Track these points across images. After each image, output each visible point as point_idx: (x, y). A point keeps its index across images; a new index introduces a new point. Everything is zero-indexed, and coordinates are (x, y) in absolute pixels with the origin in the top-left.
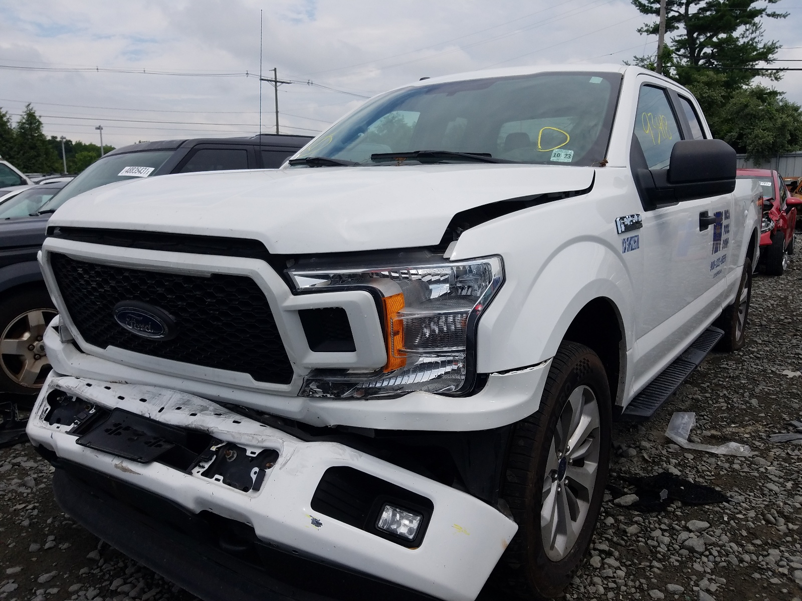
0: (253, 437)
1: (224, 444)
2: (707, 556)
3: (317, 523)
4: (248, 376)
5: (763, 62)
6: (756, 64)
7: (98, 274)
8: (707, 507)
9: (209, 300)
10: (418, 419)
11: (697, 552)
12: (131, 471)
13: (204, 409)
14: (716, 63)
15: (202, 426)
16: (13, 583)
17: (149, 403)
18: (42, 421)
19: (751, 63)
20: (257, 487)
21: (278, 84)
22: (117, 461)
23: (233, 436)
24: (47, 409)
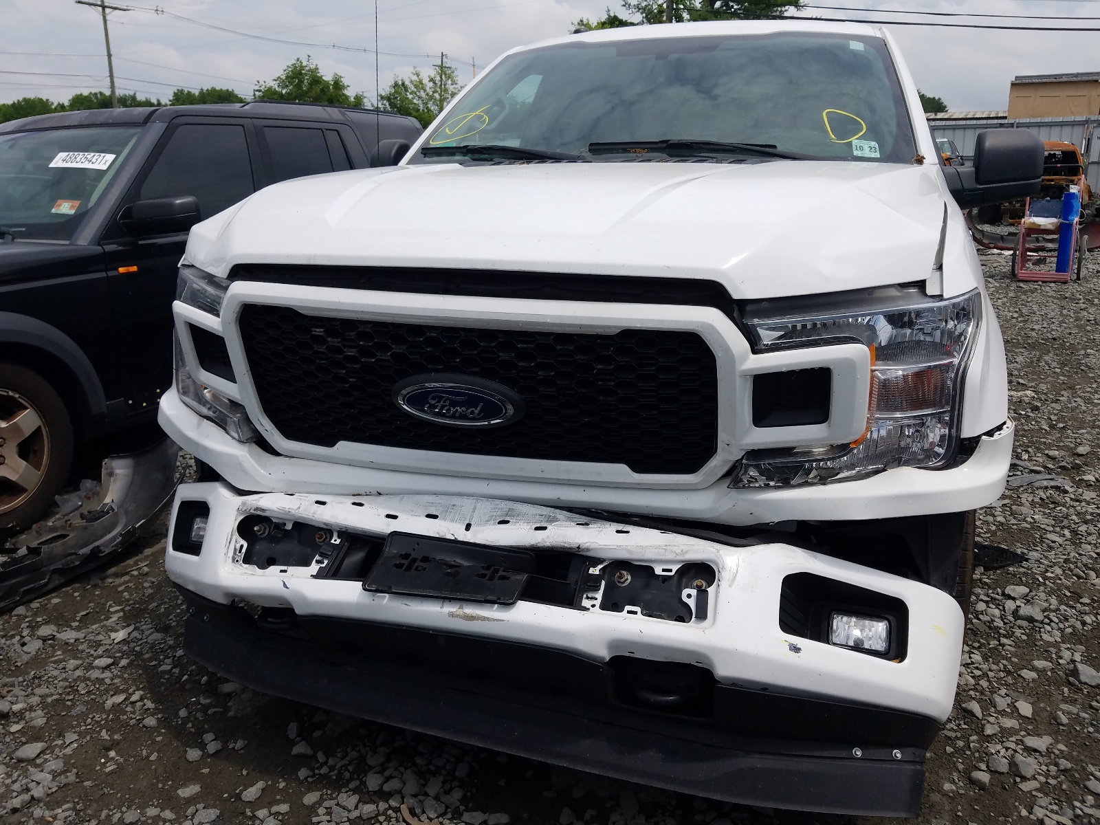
0: (666, 550)
1: (605, 564)
2: (1048, 624)
3: (796, 649)
4: (623, 468)
5: (793, 7)
6: (786, 11)
8: (1011, 569)
9: (600, 367)
10: (910, 502)
11: (1037, 621)
12: (484, 619)
13: (552, 520)
14: (735, 7)
15: (565, 543)
16: (204, 808)
17: (445, 519)
18: (241, 565)
19: (779, 9)
20: (702, 615)
21: (107, 10)
22: (449, 608)
24: (242, 546)
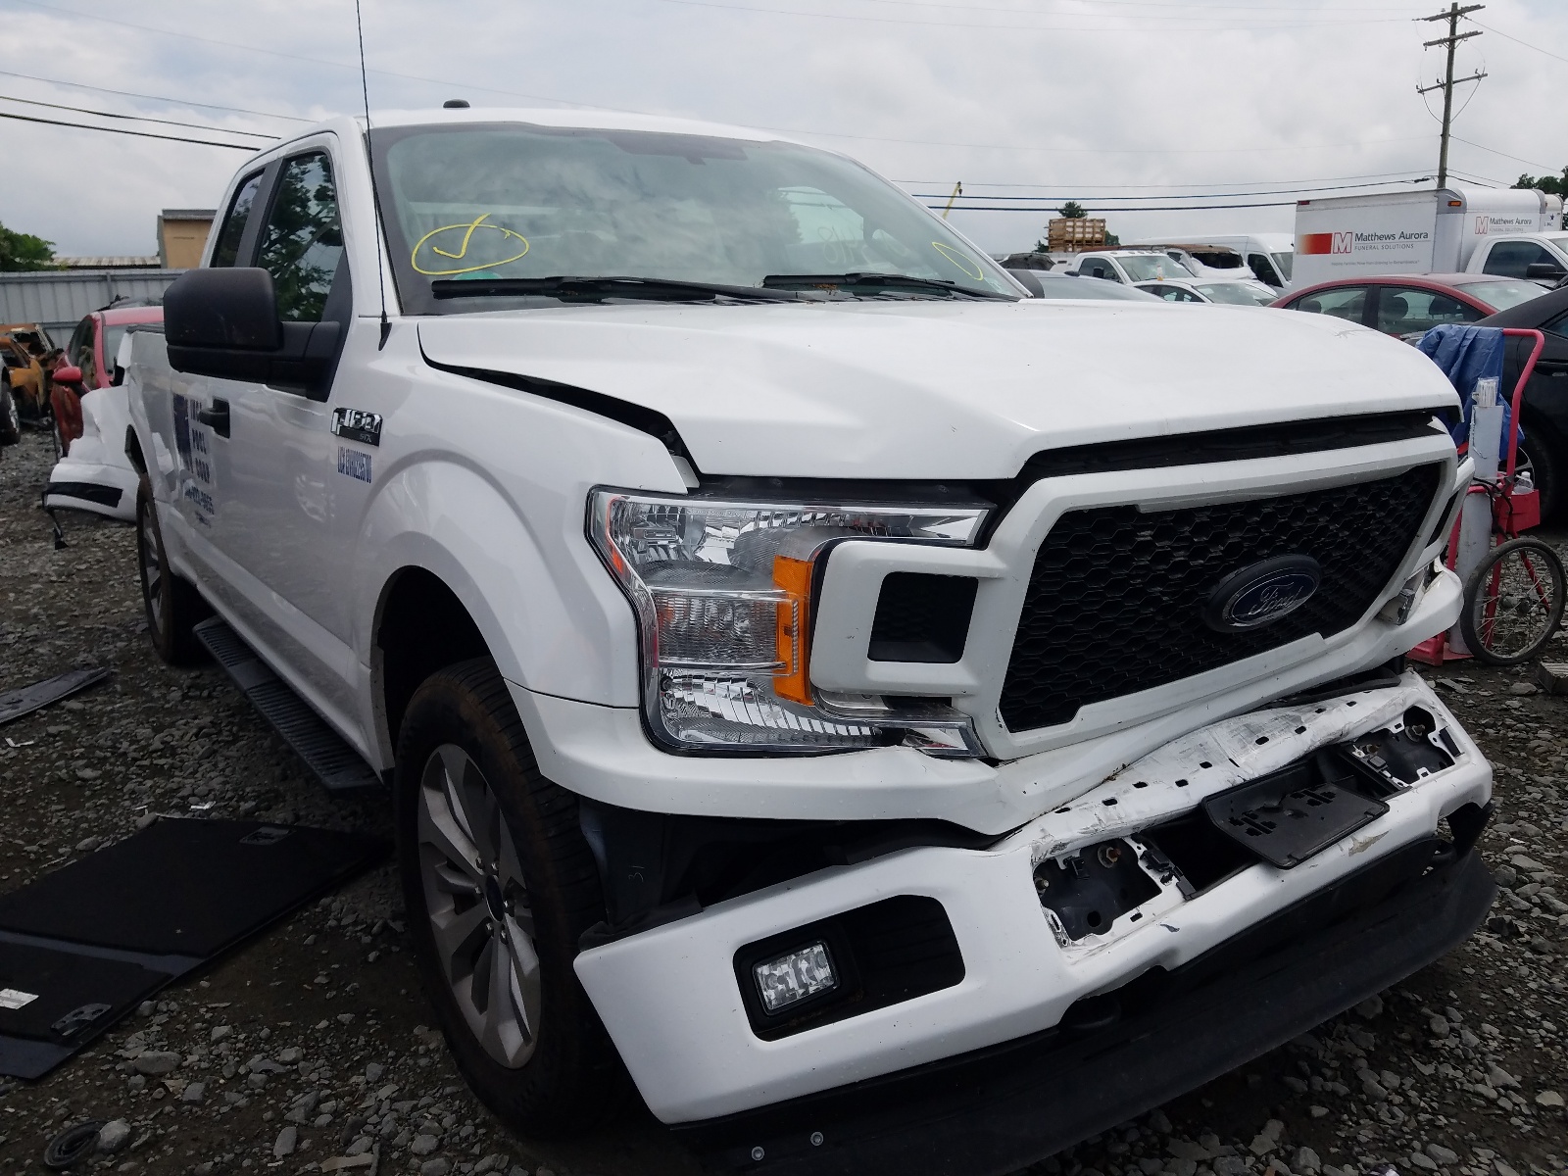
4: (1318, 637)
7: (1199, 529)
12: (1377, 838)
18: (1077, 945)
23: (1376, 719)
24: (1054, 919)
